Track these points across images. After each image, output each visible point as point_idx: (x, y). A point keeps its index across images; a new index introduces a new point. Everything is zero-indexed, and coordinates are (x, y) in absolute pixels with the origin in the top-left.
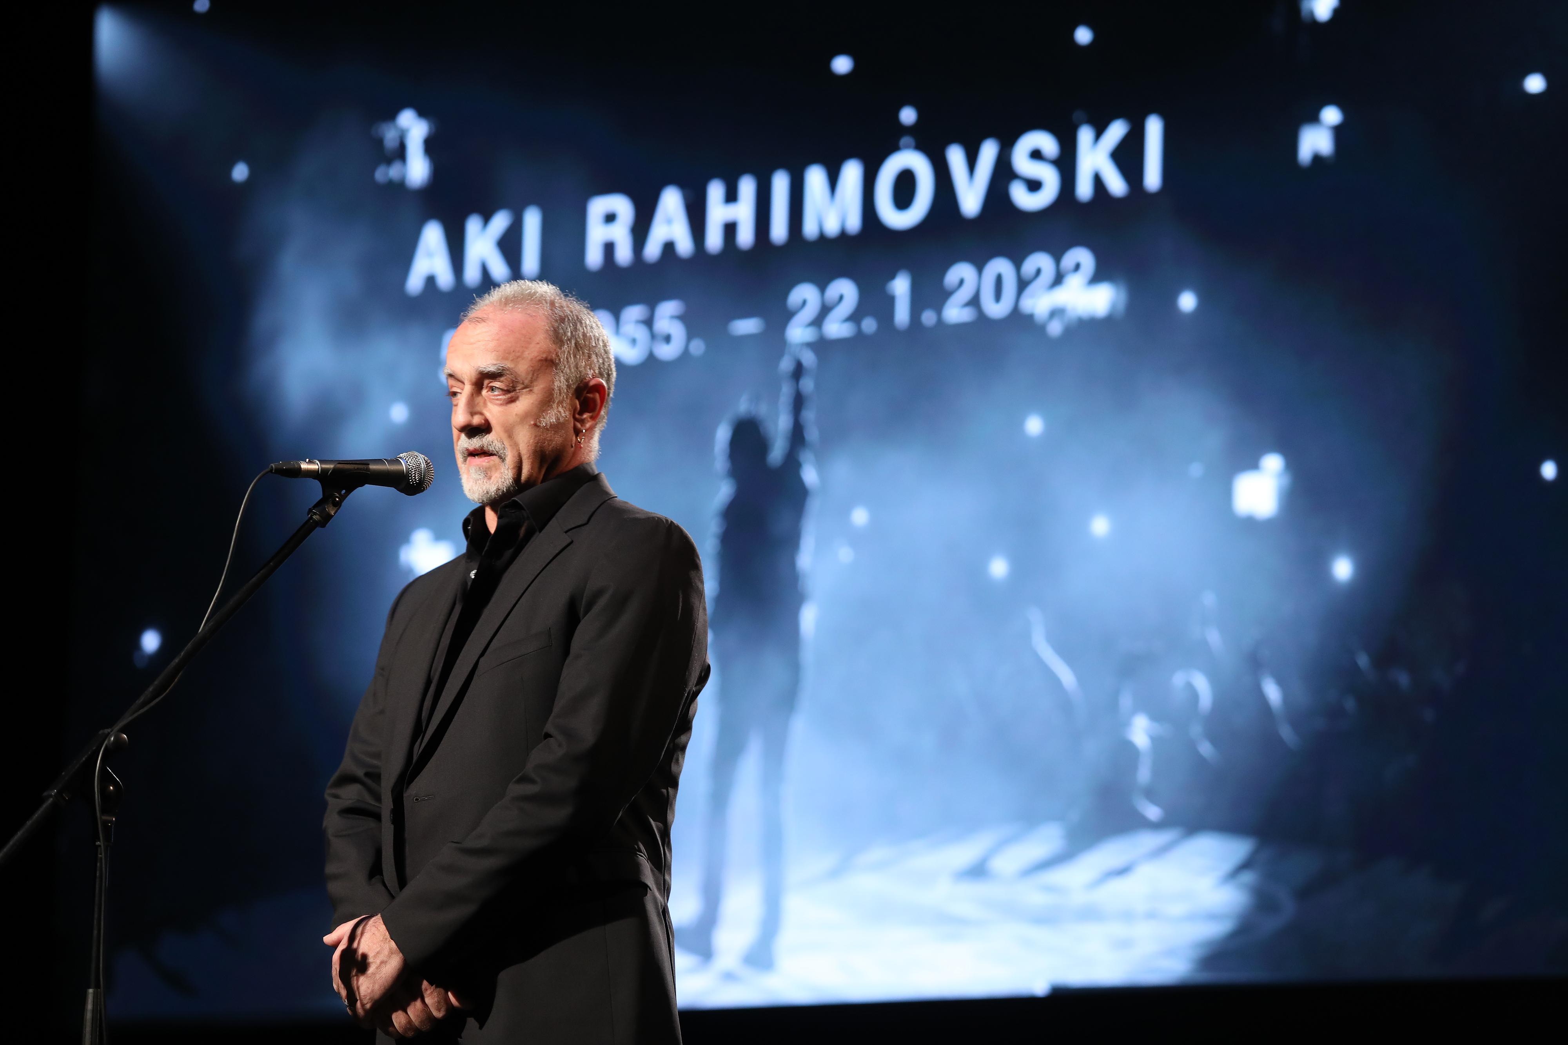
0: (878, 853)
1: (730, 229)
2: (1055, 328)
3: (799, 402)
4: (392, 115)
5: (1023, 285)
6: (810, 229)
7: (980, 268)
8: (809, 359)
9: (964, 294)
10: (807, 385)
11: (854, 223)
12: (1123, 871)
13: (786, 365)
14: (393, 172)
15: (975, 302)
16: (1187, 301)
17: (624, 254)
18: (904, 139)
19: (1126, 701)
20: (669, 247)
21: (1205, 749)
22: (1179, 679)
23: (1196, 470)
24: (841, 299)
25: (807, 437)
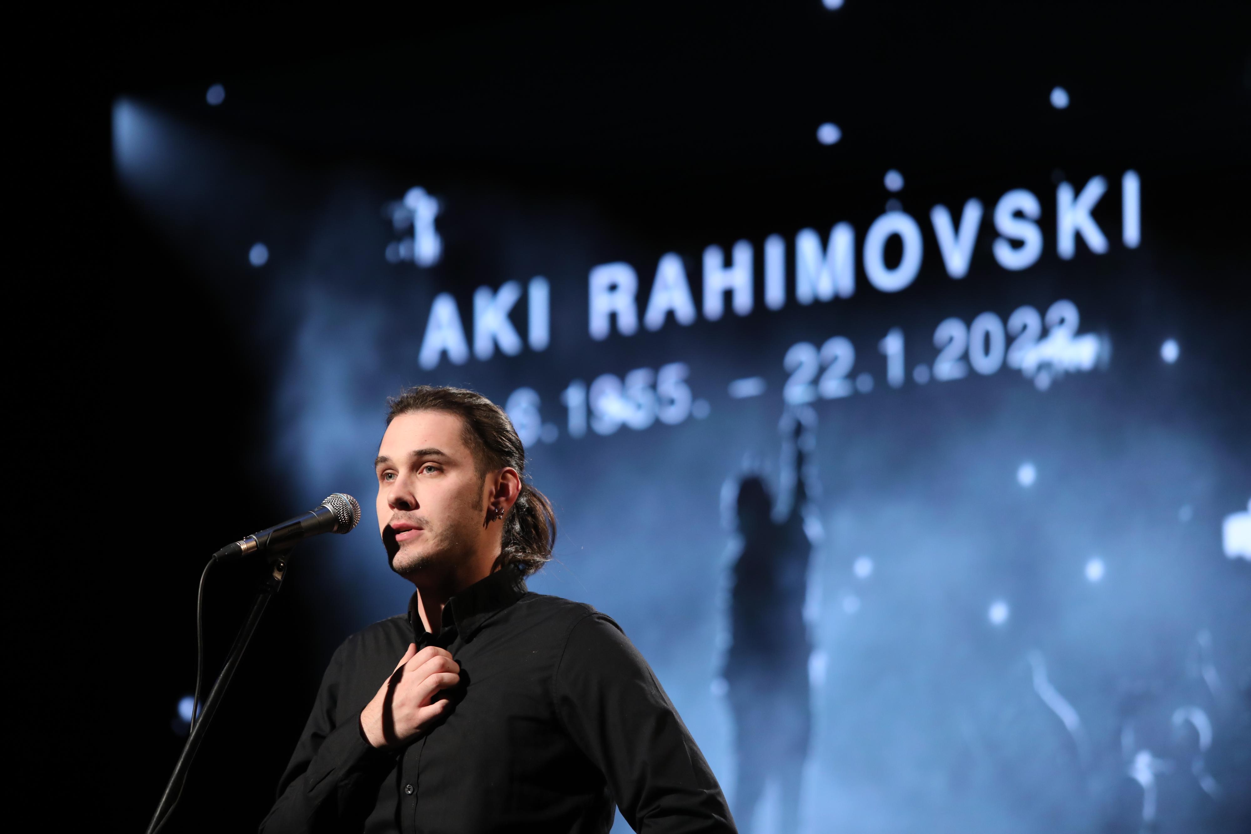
1: (728, 295)
2: (1043, 381)
3: (800, 460)
4: (400, 195)
5: (1010, 340)
6: (804, 292)
7: (968, 322)
8: (809, 418)
9: (954, 350)
10: (809, 442)
11: (846, 284)
13: (785, 424)
14: (403, 251)
15: (965, 357)
16: (1170, 351)
17: (627, 322)
18: (891, 203)
19: (1128, 739)
20: (670, 315)
21: (1208, 784)
22: (1178, 718)
23: (1185, 513)
24: (836, 358)
25: (808, 492)
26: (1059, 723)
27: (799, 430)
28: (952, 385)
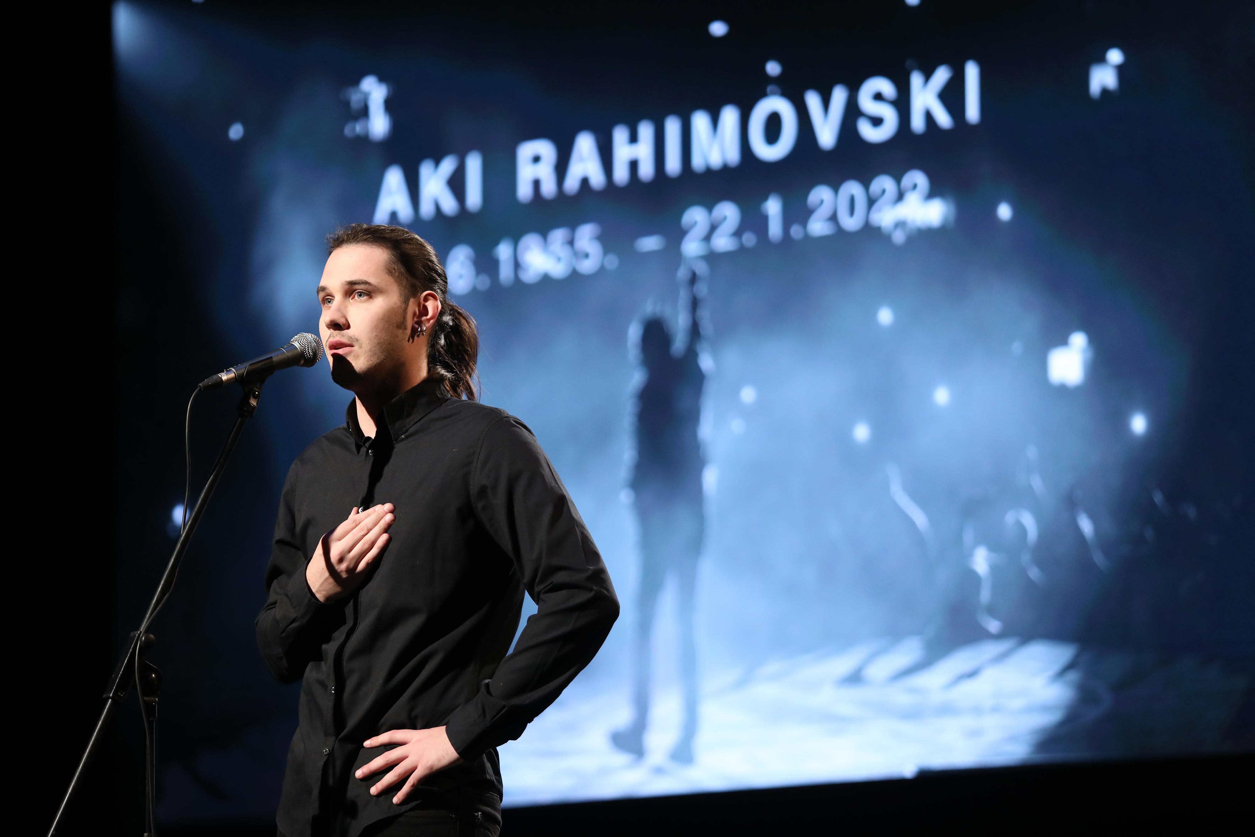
0: (773, 667)
1: (634, 165)
2: (899, 237)
3: (695, 304)
4: (356, 81)
5: (871, 202)
6: (698, 162)
7: (836, 188)
8: (702, 268)
9: (823, 212)
10: (702, 289)
11: (733, 156)
12: (973, 674)
13: (682, 273)
14: (359, 128)
15: (834, 218)
16: (1004, 212)
17: (549, 188)
18: (770, 88)
19: (968, 536)
20: (585, 181)
21: (1034, 573)
22: (1010, 518)
23: (1017, 347)
24: (725, 218)
25: (702, 332)
26: (912, 524)
27: (694, 279)
28: (823, 240)
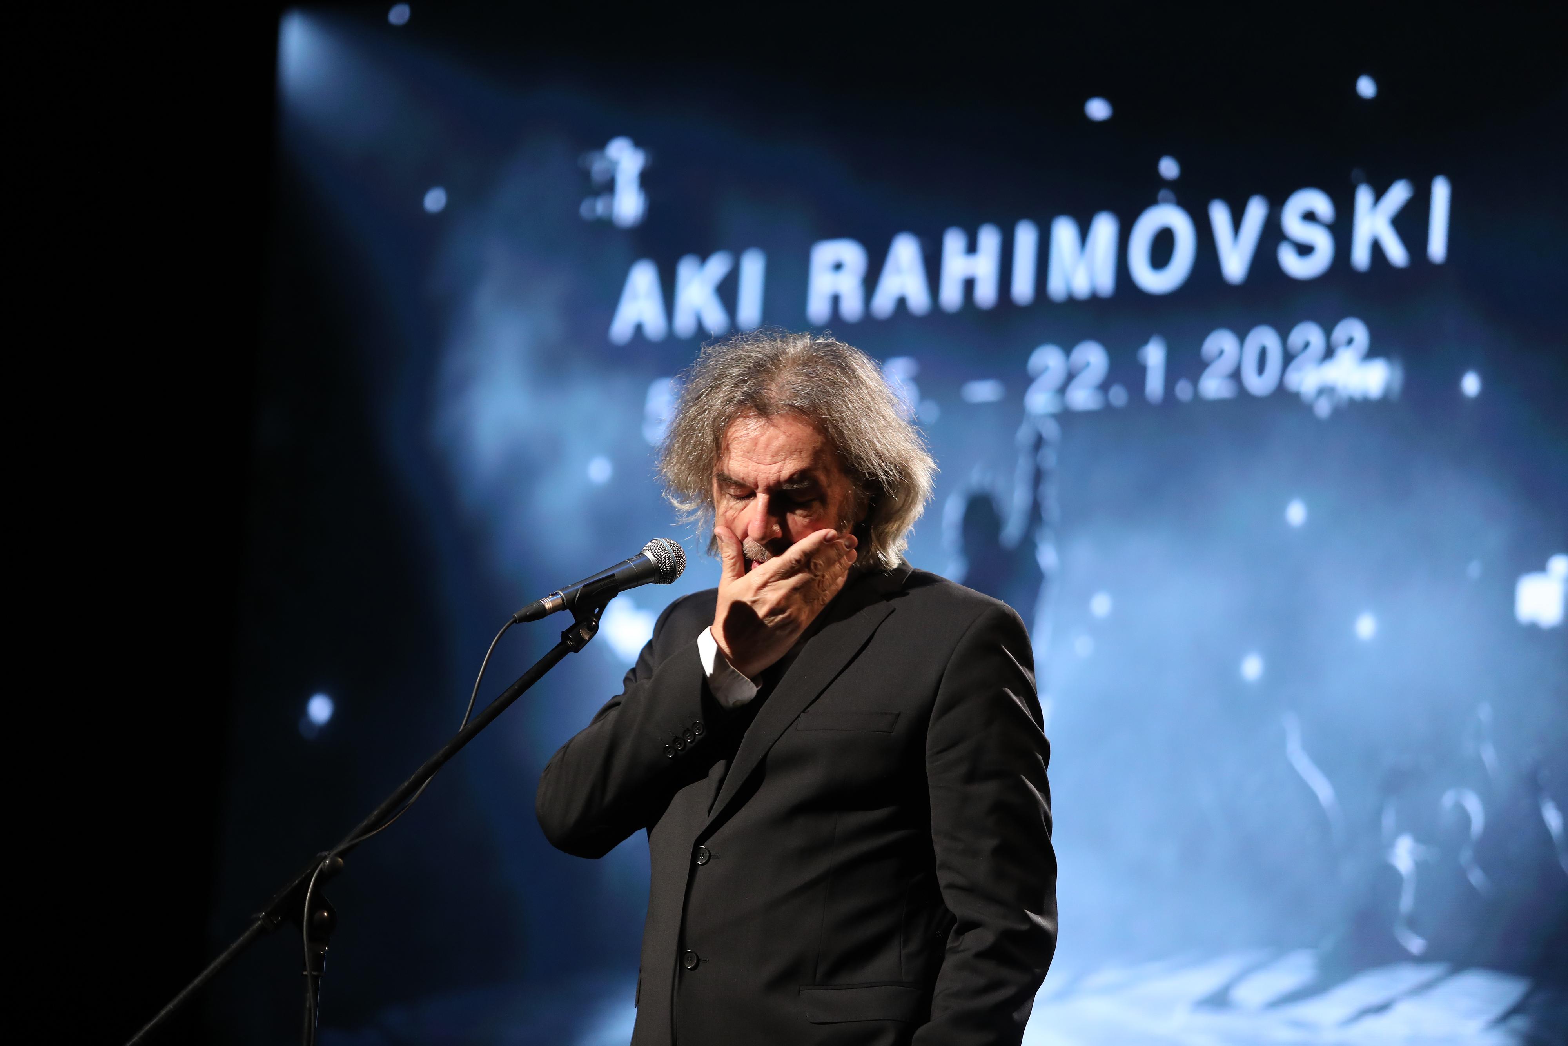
0: (1109, 975)
1: (969, 285)
2: (1323, 408)
3: (1038, 477)
4: (601, 144)
5: (1288, 358)
6: (1057, 287)
7: (1242, 337)
8: (1051, 431)
9: (1224, 365)
10: (1050, 459)
11: (1105, 282)
12: (1382, 1008)
13: (1024, 435)
14: (600, 207)
15: (1236, 375)
16: (1471, 384)
17: (852, 307)
18: (1163, 193)
19: (1389, 820)
20: (902, 302)
21: (1476, 877)
22: (1448, 799)
23: (1474, 569)
24: (1088, 364)
25: (1044, 515)
26: (1311, 796)
27: (1039, 443)
28: (1219, 404)
